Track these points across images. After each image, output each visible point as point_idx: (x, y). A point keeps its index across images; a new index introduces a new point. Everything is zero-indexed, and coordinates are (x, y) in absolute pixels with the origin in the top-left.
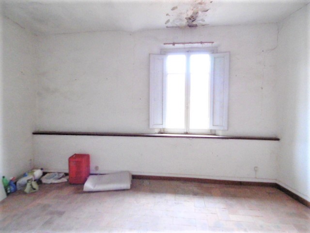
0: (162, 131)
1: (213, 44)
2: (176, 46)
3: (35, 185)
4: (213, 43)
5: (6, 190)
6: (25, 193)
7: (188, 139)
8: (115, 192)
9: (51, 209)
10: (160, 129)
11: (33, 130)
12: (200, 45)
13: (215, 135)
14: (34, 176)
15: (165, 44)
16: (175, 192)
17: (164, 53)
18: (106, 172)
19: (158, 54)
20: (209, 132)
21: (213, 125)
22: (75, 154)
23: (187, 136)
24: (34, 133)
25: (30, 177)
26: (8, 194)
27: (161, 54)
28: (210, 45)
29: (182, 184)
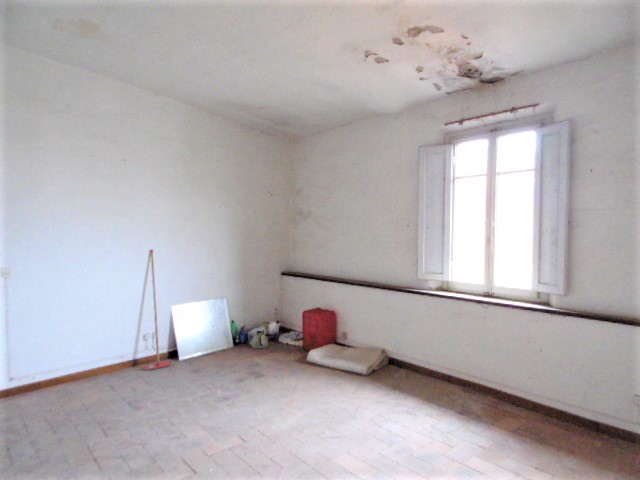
0: (445, 288)
1: (537, 108)
2: (467, 124)
3: (264, 341)
4: (537, 105)
5: (234, 339)
6: (250, 347)
7: (479, 305)
8: (343, 373)
9: (257, 369)
10: (443, 282)
11: (283, 270)
12: (509, 115)
13: (548, 304)
14: (267, 328)
15: (446, 124)
16: (431, 399)
17: (450, 139)
18: (355, 345)
19: (439, 144)
20: (534, 297)
21: (539, 282)
22: (318, 309)
23: (488, 300)
24: (284, 274)
25: (262, 329)
26: (235, 344)
27: (444, 143)
28: (529, 111)
29: (462, 393)
